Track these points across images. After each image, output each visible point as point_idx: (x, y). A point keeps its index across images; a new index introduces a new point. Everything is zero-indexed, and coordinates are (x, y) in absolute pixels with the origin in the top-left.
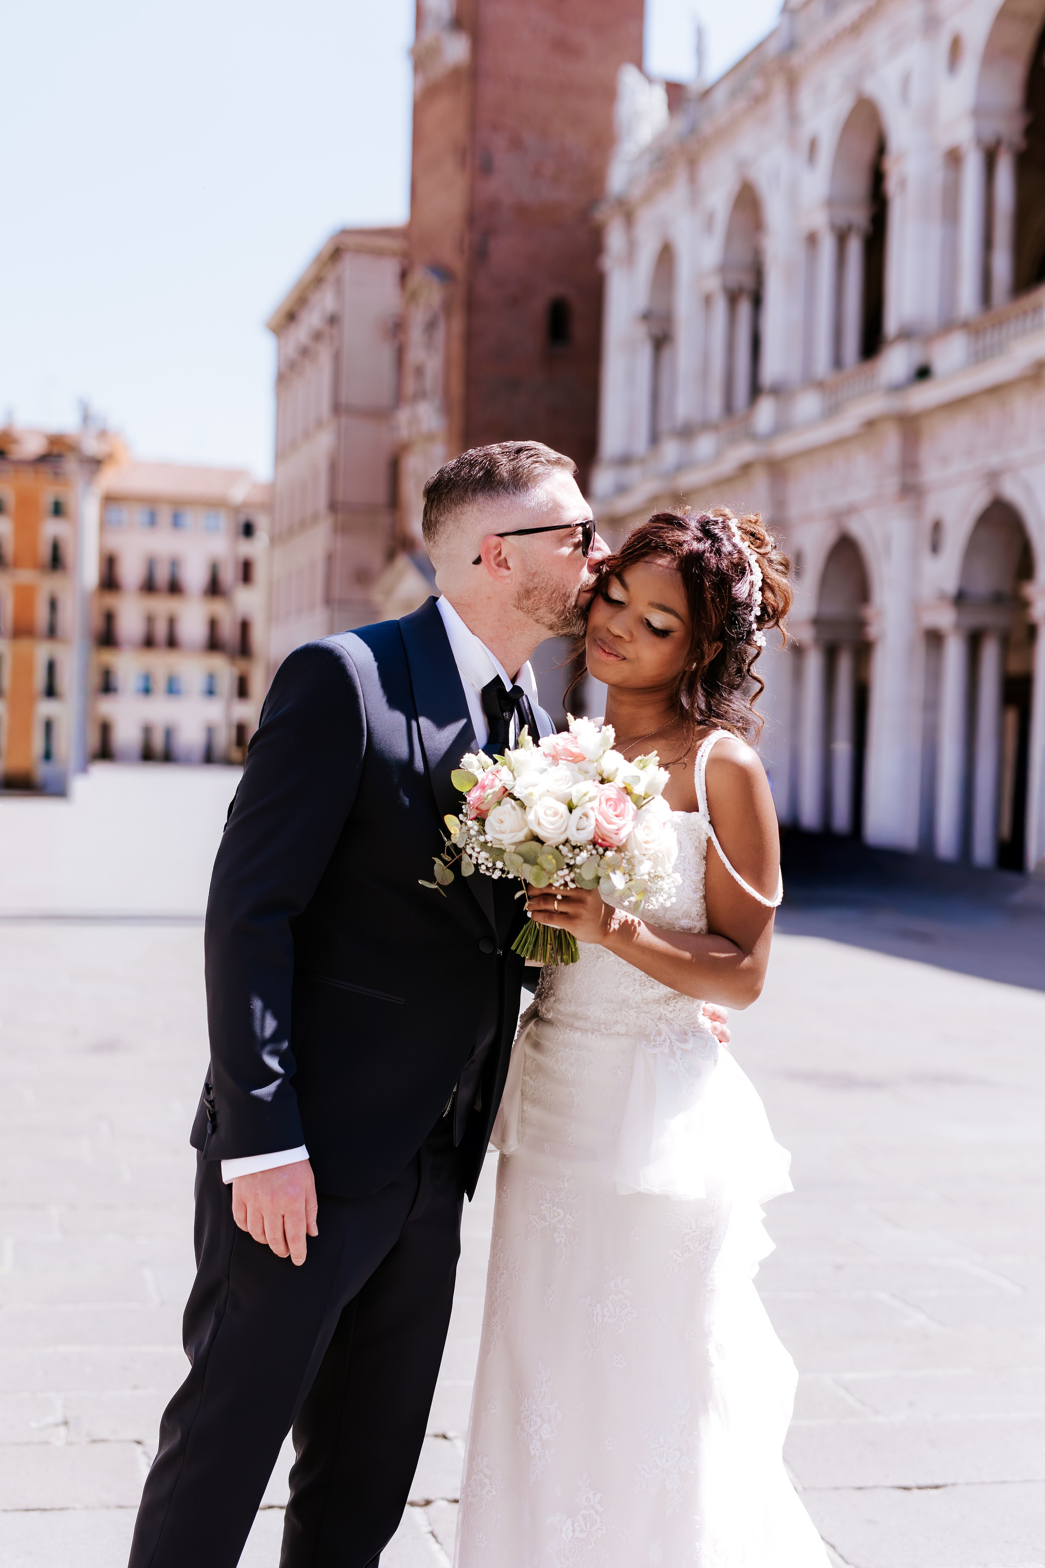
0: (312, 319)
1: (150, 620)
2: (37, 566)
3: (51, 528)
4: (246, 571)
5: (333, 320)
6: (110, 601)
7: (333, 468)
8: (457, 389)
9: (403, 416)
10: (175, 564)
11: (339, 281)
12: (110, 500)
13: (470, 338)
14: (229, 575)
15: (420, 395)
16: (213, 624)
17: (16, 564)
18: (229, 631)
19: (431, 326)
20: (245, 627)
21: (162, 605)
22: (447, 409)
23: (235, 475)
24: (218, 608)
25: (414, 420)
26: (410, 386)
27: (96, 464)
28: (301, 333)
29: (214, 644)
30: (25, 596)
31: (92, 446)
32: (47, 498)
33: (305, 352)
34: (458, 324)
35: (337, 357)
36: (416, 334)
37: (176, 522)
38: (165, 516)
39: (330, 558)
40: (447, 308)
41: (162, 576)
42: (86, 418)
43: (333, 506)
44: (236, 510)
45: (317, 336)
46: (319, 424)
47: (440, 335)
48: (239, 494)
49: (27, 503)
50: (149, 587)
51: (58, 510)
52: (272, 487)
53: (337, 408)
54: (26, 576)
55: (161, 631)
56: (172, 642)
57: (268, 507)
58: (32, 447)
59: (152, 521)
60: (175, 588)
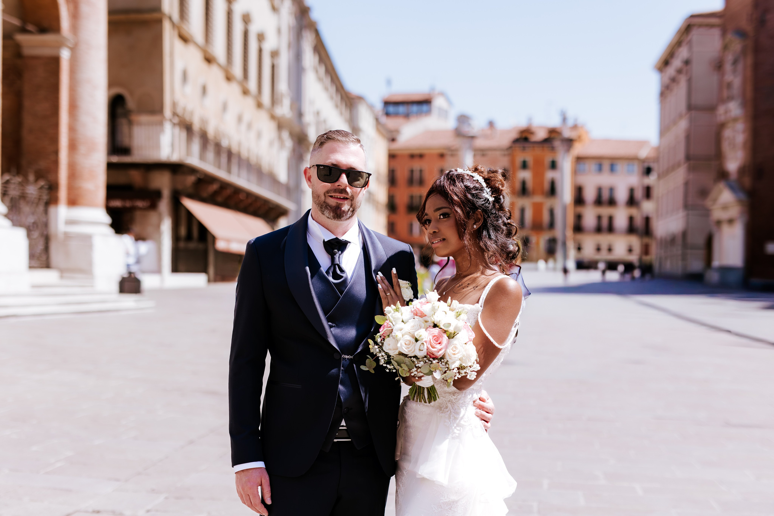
0: (677, 63)
1: (599, 218)
2: (543, 193)
3: (550, 175)
4: (648, 192)
5: (687, 62)
6: (580, 209)
7: (688, 137)
8: (749, 94)
9: (721, 110)
10: (611, 190)
11: (690, 43)
12: (579, 159)
13: (756, 66)
14: (639, 194)
15: (730, 98)
16: (631, 219)
17: (534, 193)
18: (639, 222)
19: (735, 62)
20: (647, 220)
21: (605, 211)
22: (744, 105)
23: (642, 143)
24: (634, 211)
25: (726, 112)
26: (725, 93)
27: (569, 142)
28: (671, 71)
29: (631, 229)
30: (538, 208)
31: (567, 134)
32: (548, 159)
33: (673, 80)
34: (750, 60)
35: (689, 81)
36: (728, 67)
37: (612, 169)
38: (606, 166)
39: (686, 184)
40: (744, 52)
41: (606, 195)
42: (564, 119)
43: (688, 158)
44: (643, 161)
45: (679, 71)
46: (681, 116)
47: (740, 66)
48: (644, 153)
49: (538, 162)
50: (599, 202)
51: (553, 165)
52: (658, 149)
53: (690, 107)
54: (538, 199)
55: (605, 223)
56: (611, 229)
57: (657, 159)
58: (541, 135)
59: (600, 169)
60: (612, 202)
